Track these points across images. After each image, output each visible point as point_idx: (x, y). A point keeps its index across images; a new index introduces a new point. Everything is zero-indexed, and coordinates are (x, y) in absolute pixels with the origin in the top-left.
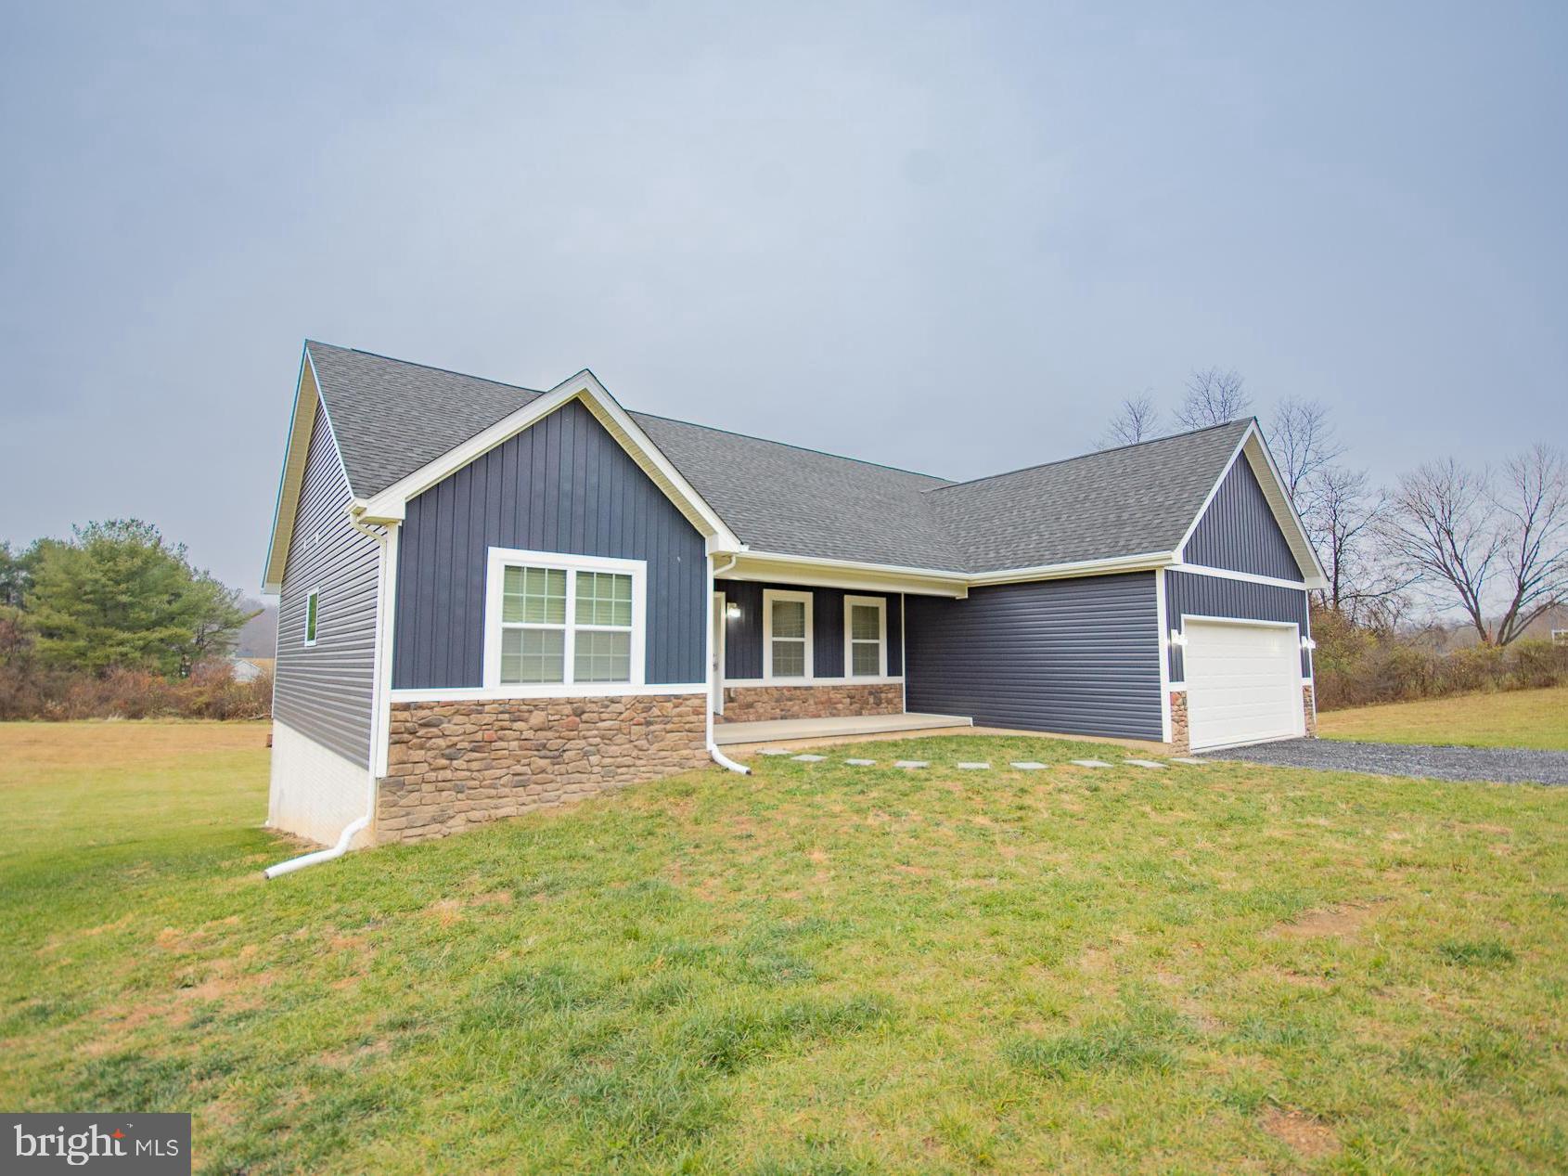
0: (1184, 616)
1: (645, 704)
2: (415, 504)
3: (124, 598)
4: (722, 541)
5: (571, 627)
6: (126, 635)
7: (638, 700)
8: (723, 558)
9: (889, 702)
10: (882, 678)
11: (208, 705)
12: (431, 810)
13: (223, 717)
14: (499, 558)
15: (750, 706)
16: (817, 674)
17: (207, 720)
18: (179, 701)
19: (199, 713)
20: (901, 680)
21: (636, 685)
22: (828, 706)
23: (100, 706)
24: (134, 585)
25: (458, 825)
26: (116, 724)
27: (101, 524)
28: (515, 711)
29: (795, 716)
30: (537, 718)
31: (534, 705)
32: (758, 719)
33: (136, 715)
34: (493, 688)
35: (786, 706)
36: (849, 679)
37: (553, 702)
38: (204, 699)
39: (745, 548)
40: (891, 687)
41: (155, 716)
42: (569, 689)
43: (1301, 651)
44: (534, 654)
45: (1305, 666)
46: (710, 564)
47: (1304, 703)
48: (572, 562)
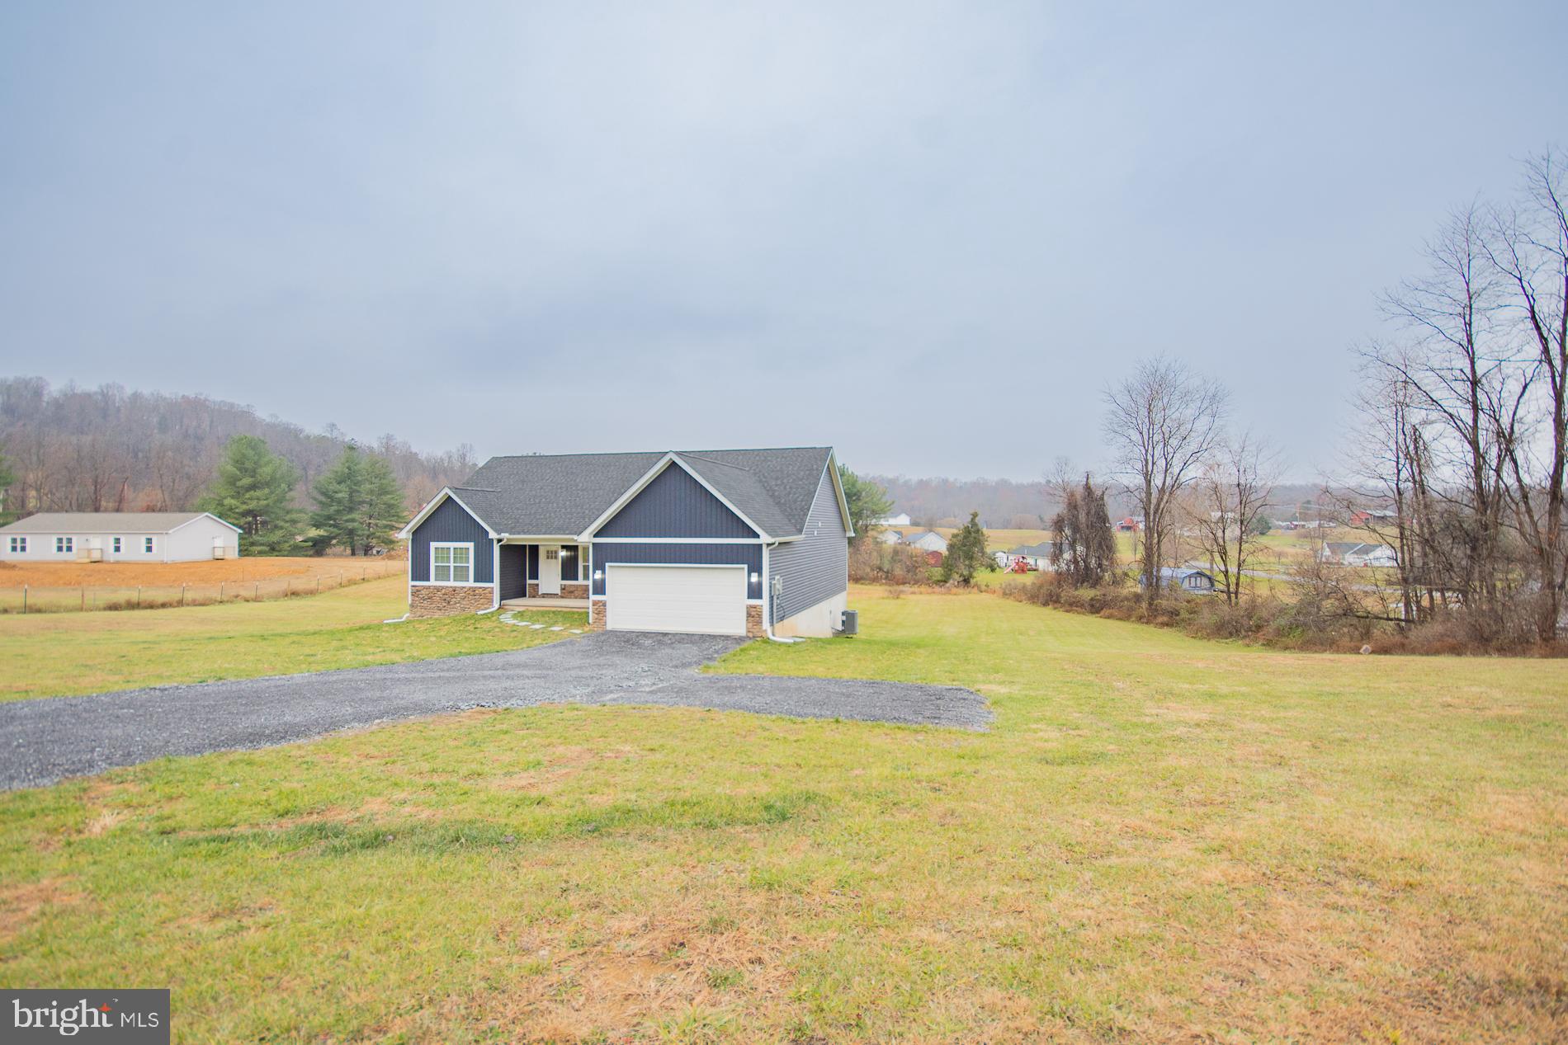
0: (607, 564)
1: (474, 589)
2: (414, 531)
4: (492, 535)
5: (452, 565)
7: (470, 588)
8: (495, 540)
12: (419, 614)
14: (433, 545)
15: (572, 592)
21: (471, 583)
25: (425, 618)
28: (438, 589)
30: (443, 591)
31: (443, 588)
34: (433, 582)
37: (448, 587)
42: (452, 583)
43: (750, 584)
44: (443, 573)
45: (755, 592)
46: (495, 542)
47: (749, 615)
48: (452, 545)
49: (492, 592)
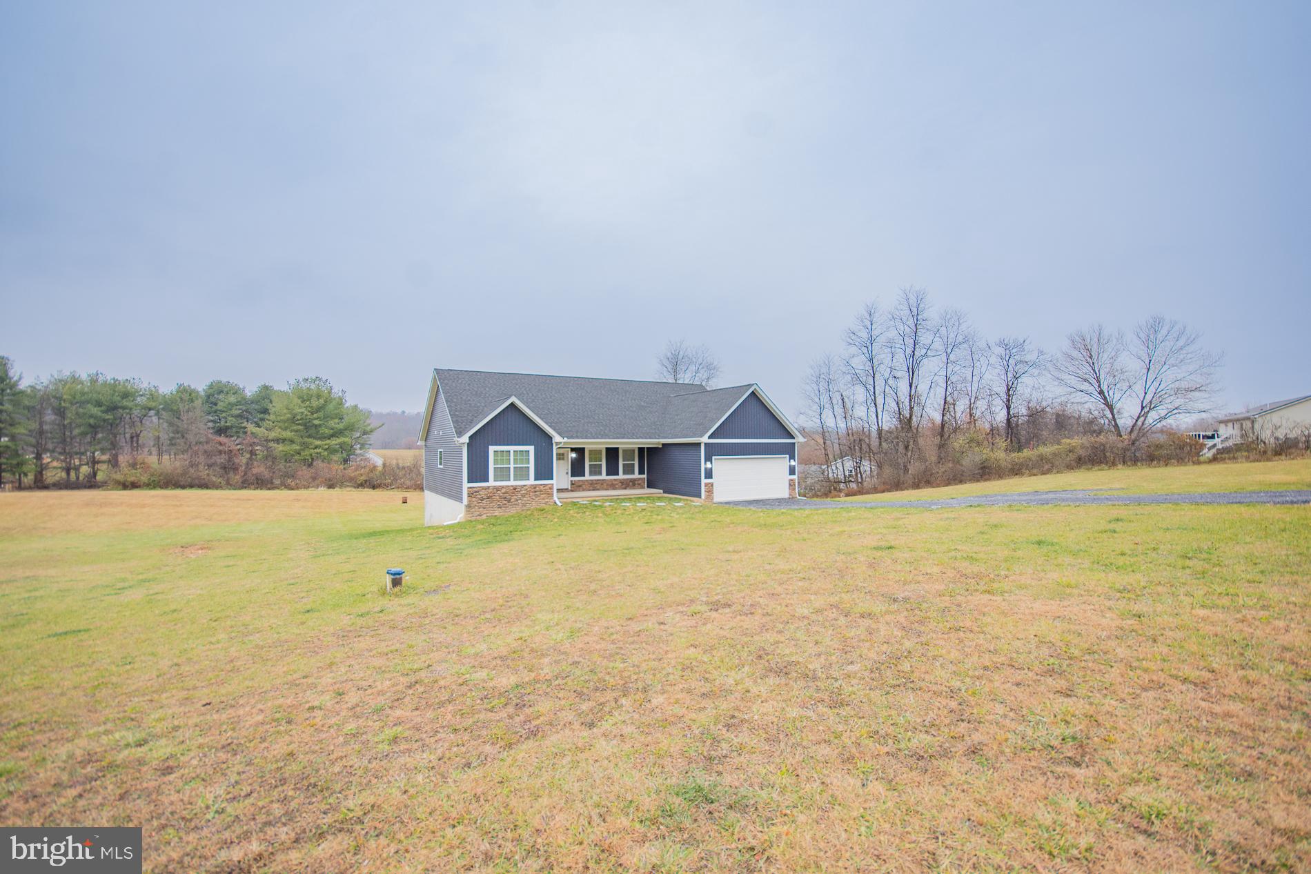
0: (714, 457)
1: (535, 487)
2: (471, 438)
3: (316, 422)
4: (557, 438)
5: (512, 466)
6: (318, 443)
7: (532, 485)
8: (557, 444)
9: (639, 484)
10: (636, 475)
11: (366, 481)
12: (478, 513)
13: (374, 487)
14: (492, 449)
15: (580, 486)
16: (608, 474)
17: (366, 489)
18: (351, 479)
19: (361, 485)
20: (645, 476)
21: (532, 481)
22: (612, 486)
23: (313, 482)
24: (321, 414)
25: (484, 517)
26: (322, 490)
27: (301, 380)
28: (498, 489)
29: (598, 490)
30: (503, 490)
31: (503, 487)
32: (584, 490)
33: (331, 487)
34: (492, 483)
35: (594, 486)
36: (621, 476)
37: (508, 486)
38: (363, 478)
39: (566, 439)
40: (639, 479)
41: (341, 487)
42: (512, 483)
43: (790, 466)
44: (502, 474)
45: (792, 471)
46: (554, 445)
47: (790, 485)
48: (512, 448)
49: (551, 488)
